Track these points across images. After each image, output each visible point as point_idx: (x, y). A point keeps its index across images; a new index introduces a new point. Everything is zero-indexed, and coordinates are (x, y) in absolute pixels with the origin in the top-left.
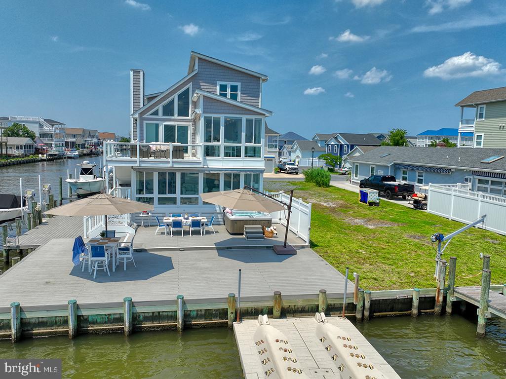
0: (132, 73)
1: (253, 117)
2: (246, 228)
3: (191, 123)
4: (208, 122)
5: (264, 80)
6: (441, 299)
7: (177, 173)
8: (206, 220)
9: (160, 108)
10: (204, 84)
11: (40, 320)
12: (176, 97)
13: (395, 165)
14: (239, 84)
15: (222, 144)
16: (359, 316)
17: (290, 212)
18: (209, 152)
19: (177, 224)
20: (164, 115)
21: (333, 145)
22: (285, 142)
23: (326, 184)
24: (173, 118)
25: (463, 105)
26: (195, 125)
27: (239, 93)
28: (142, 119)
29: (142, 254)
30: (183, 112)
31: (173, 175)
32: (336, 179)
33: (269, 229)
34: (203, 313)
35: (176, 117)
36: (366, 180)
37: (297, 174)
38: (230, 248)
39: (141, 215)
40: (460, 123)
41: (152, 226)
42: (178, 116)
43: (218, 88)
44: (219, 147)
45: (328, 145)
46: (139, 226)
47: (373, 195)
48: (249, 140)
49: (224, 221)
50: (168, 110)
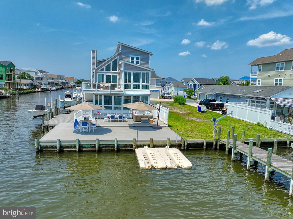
0: (91, 51)
1: (145, 72)
2: (142, 119)
3: (118, 74)
4: (126, 74)
5: (151, 55)
6: (215, 143)
7: (112, 96)
8: (125, 116)
9: (104, 67)
10: (124, 57)
11: (66, 146)
12: (111, 62)
13: (216, 94)
14: (140, 57)
15: (132, 83)
16: (182, 148)
17: (159, 111)
18: (126, 87)
19: (113, 117)
20: (106, 70)
21: (191, 84)
22: (167, 82)
23: (184, 103)
24: (110, 72)
25: (252, 65)
26: (120, 75)
27: (140, 61)
28: (96, 72)
29: (100, 127)
30: (115, 69)
31: (110, 97)
32: (189, 102)
33: (152, 120)
34: (124, 145)
35: (111, 71)
36: (202, 101)
37: (171, 99)
38: (135, 126)
39: (97, 114)
40: (251, 73)
41: (101, 119)
42: (113, 71)
43: (130, 58)
44: (130, 85)
45: (188, 84)
46: (96, 118)
47: (203, 108)
48: (143, 82)
49: (132, 117)
50: (108, 68)
